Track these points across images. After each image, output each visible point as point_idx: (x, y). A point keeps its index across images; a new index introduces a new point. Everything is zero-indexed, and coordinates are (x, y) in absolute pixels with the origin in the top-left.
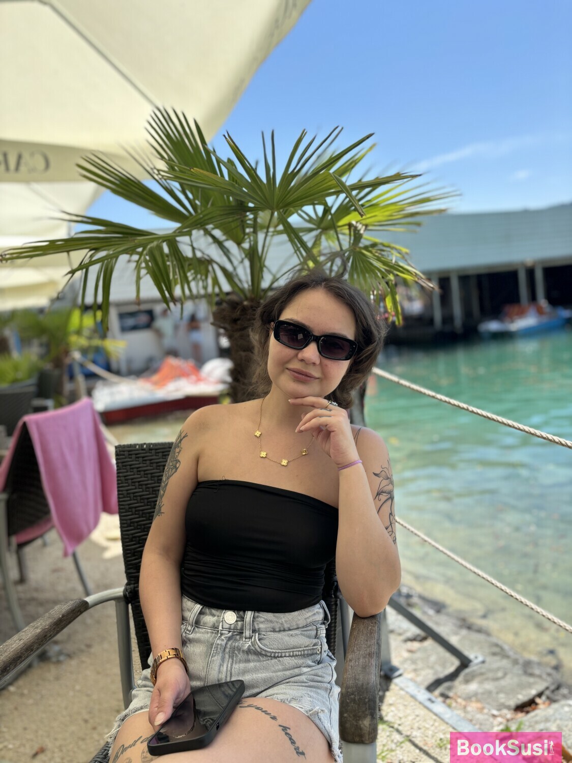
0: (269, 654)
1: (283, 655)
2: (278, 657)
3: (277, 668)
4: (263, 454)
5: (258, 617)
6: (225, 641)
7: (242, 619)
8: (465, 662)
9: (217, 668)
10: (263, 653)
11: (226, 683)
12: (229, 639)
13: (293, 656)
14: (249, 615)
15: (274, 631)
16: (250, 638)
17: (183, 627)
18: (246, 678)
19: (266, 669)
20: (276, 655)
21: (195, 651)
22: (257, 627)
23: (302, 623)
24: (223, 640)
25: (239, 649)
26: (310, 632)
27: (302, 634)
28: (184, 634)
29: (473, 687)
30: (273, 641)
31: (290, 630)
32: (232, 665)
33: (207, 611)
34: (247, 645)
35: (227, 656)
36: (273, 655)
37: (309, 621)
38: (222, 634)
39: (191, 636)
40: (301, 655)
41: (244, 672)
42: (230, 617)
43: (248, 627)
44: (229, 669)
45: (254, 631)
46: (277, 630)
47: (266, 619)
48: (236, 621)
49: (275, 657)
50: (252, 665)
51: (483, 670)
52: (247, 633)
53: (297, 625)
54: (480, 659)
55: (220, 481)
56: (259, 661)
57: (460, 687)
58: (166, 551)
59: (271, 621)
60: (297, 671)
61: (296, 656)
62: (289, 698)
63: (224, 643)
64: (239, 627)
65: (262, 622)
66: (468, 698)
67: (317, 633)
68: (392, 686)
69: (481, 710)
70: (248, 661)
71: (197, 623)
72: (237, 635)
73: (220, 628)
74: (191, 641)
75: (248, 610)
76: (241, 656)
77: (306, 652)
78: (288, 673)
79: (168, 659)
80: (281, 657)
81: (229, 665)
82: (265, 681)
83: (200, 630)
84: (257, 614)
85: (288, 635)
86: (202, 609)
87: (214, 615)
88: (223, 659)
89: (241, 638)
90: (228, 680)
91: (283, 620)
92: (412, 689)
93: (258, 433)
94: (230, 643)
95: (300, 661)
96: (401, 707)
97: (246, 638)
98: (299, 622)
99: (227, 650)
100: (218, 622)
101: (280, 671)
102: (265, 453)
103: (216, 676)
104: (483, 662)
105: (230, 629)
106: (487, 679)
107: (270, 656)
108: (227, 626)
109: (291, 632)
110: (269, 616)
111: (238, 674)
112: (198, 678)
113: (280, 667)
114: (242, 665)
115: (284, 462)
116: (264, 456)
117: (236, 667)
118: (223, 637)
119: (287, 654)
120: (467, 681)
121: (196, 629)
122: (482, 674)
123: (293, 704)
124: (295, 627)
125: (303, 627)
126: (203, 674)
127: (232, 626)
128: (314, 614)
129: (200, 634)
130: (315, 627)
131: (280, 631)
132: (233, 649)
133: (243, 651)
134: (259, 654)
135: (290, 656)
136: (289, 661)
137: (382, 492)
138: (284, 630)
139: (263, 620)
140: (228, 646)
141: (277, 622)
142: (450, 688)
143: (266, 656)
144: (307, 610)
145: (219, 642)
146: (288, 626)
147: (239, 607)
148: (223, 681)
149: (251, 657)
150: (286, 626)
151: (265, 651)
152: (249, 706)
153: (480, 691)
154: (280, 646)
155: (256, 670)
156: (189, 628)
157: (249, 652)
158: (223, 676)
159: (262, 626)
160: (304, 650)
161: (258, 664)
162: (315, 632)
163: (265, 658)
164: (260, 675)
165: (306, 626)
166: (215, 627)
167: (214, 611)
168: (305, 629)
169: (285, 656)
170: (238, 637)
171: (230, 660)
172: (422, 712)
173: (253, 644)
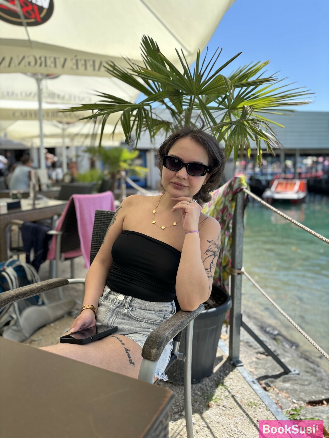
0: (135, 319)
1: (142, 321)
2: (139, 321)
3: (137, 326)
4: (154, 222)
5: (134, 300)
6: (115, 307)
7: (126, 299)
8: (287, 371)
9: (108, 319)
10: (132, 317)
11: (111, 326)
12: (117, 307)
13: (147, 323)
14: (130, 298)
15: (141, 309)
16: (127, 309)
17: (101, 298)
18: (120, 326)
19: (131, 325)
20: (138, 320)
21: (102, 309)
22: (132, 305)
23: (157, 308)
24: (114, 307)
25: (120, 313)
26: (161, 314)
27: (155, 314)
28: (100, 301)
29: (287, 385)
30: (138, 313)
31: (149, 310)
32: (115, 319)
33: (112, 292)
34: (125, 312)
35: (114, 314)
36: (136, 319)
37: (161, 309)
38: (115, 304)
39: (102, 303)
40: (152, 323)
41: (120, 323)
42: (121, 297)
43: (127, 303)
44: (114, 320)
45: (130, 306)
46: (143, 309)
47: (137, 302)
48: (124, 300)
49: (137, 321)
50: (125, 321)
51: (296, 378)
52: (127, 306)
53: (154, 309)
54: (297, 372)
55: (130, 231)
56: (129, 320)
57: (279, 383)
58: (103, 262)
59: (140, 304)
60: (147, 330)
61: (149, 323)
62: (137, 339)
63: (114, 308)
64: (124, 303)
65: (135, 303)
66: (282, 390)
67: (165, 316)
68: (235, 370)
69: (287, 398)
70: (124, 319)
71: (107, 297)
72: (122, 306)
73: (115, 301)
74: (102, 305)
75: (130, 296)
76: (121, 316)
77: (155, 323)
78: (142, 329)
79: (87, 309)
80: (141, 321)
81: (114, 319)
82: (129, 330)
83: (107, 301)
84: (134, 299)
85: (147, 312)
86: (110, 291)
87: (115, 295)
88: (112, 315)
89: (123, 308)
90: (112, 325)
91: (146, 305)
92: (245, 374)
93: (154, 212)
94: (117, 309)
95: (150, 326)
96: (236, 381)
97: (125, 309)
98: (155, 308)
99: (115, 312)
100: (115, 298)
101: (138, 327)
102: (155, 222)
103: (107, 322)
104: (298, 374)
105: (119, 302)
106: (297, 383)
107: (135, 320)
108: (118, 301)
109: (149, 312)
110: (140, 301)
111: (117, 324)
112: (100, 322)
113: (139, 326)
114: (120, 320)
115: (163, 227)
116: (154, 223)
117: (117, 320)
118: (114, 305)
119: (144, 321)
120: (284, 381)
121: (106, 300)
122: (295, 380)
123: (138, 343)
124: (153, 310)
125: (157, 311)
126: (102, 320)
127: (121, 302)
128: (166, 307)
129: (107, 303)
130: (164, 313)
131: (144, 310)
132: (118, 312)
133: (122, 314)
134: (129, 317)
135: (145, 322)
136: (144, 324)
137: (210, 251)
138: (146, 310)
139: (136, 302)
140: (116, 310)
141: (143, 305)
142: (272, 382)
143: (133, 319)
144: (161, 303)
145: (112, 307)
146: (149, 308)
147: (126, 293)
148: (110, 325)
149: (126, 318)
150: (148, 308)
151: (133, 316)
152: (114, 336)
153: (290, 388)
154: (141, 316)
155: (126, 324)
156: (103, 299)
157: (125, 315)
158: (110, 323)
159: (135, 305)
160: (154, 322)
161: (128, 321)
162: (164, 315)
163: (132, 320)
164: (127, 327)
165: (159, 311)
166: (113, 300)
167: (115, 293)
168: (158, 312)
169: (143, 322)
170: (122, 307)
171: (115, 317)
172: (246, 386)
173: (127, 312)
